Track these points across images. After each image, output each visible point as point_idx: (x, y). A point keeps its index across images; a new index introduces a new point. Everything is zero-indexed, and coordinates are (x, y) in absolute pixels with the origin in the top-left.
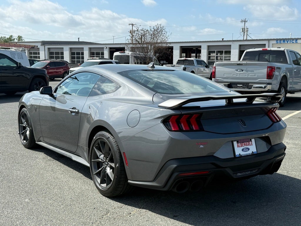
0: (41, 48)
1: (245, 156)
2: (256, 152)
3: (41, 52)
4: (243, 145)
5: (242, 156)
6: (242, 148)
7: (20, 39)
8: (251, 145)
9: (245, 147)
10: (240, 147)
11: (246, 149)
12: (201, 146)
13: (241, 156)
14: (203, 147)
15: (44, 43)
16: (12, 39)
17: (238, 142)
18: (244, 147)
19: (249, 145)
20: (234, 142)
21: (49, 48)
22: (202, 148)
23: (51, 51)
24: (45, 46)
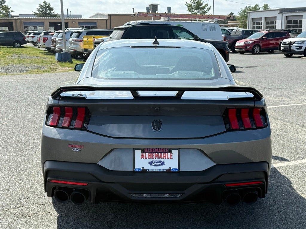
0: (279, 16)
1: (152, 172)
2: (176, 169)
3: (277, 21)
4: (154, 157)
5: (147, 171)
6: (151, 160)
7: (266, 7)
8: (168, 158)
9: (157, 159)
10: (146, 158)
11: (157, 163)
12: (76, 150)
13: (144, 171)
14: (78, 150)
15: (282, 11)
16: (257, 8)
17: (143, 151)
18: (154, 159)
19: (165, 157)
20: (136, 151)
21: (287, 17)
22: (77, 152)
23: (289, 19)
24: (283, 14)
